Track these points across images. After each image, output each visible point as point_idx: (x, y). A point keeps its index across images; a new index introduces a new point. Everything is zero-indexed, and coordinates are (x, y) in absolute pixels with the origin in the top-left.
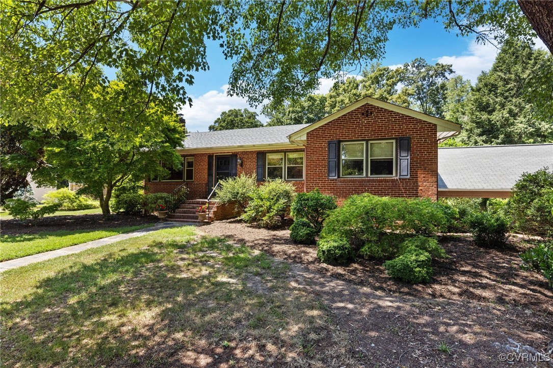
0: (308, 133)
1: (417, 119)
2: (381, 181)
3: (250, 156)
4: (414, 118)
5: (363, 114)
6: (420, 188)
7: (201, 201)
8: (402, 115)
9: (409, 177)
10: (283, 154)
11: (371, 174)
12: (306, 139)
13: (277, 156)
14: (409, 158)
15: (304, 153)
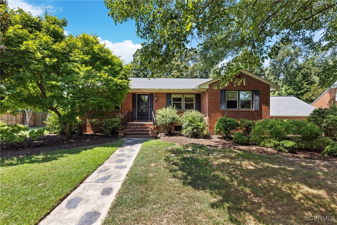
1: (262, 82)
2: (246, 111)
3: (162, 95)
4: (260, 81)
6: (263, 115)
8: (256, 79)
9: (259, 109)
10: (182, 95)
11: (241, 108)
12: (208, 88)
13: (178, 96)
14: (259, 100)
15: (194, 95)
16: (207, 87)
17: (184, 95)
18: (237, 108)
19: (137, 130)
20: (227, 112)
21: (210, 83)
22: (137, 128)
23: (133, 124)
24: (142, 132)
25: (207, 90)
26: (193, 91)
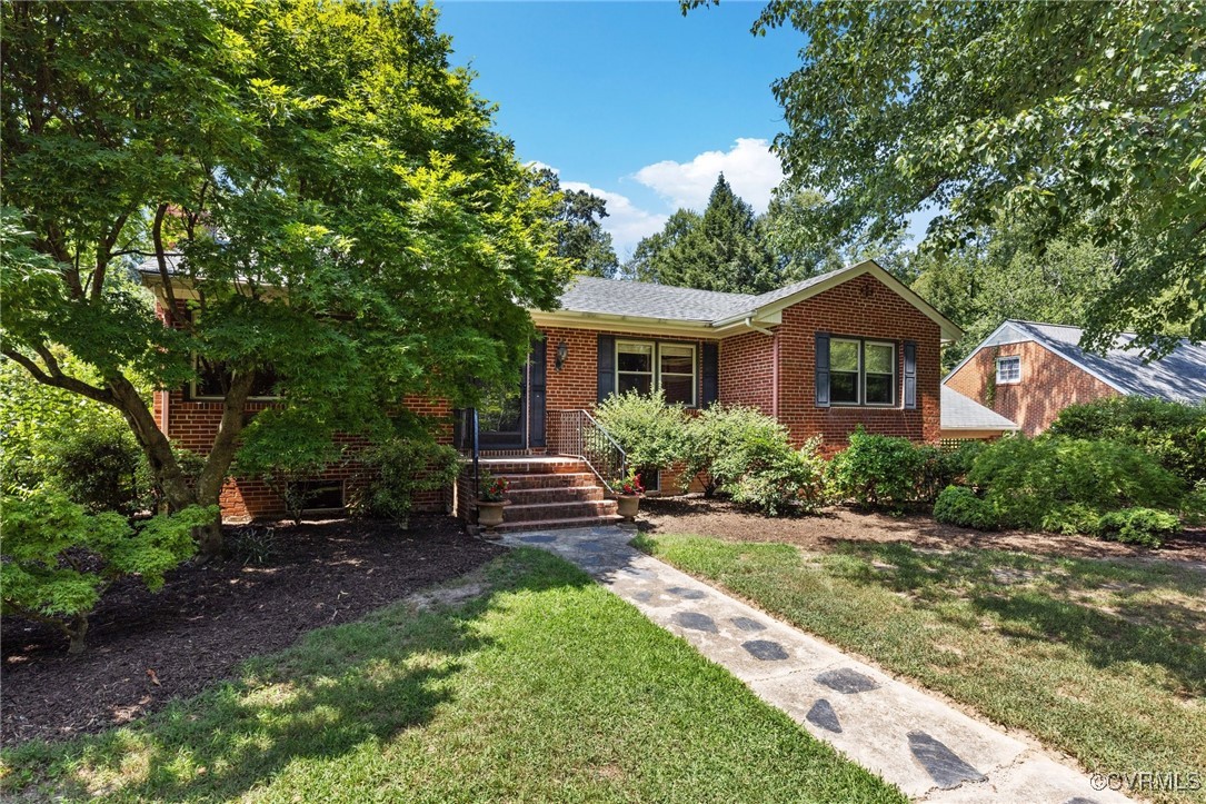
0: (784, 310)
2: (879, 412)
5: (862, 290)
6: (925, 425)
7: (531, 464)
9: (915, 407)
10: (653, 344)
11: (867, 402)
12: (780, 322)
13: (640, 348)
14: (915, 375)
15: (694, 347)
16: (777, 319)
17: (661, 345)
18: (856, 400)
19: (536, 494)
20: (834, 414)
21: (785, 306)
22: (524, 485)
23: (502, 465)
24: (555, 500)
25: (774, 328)
26: (705, 330)
